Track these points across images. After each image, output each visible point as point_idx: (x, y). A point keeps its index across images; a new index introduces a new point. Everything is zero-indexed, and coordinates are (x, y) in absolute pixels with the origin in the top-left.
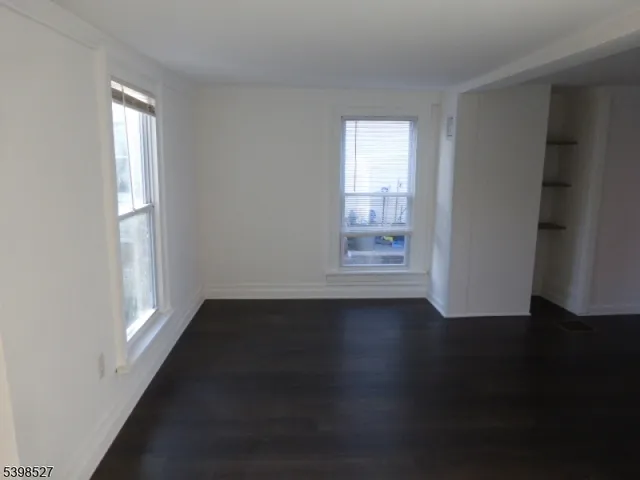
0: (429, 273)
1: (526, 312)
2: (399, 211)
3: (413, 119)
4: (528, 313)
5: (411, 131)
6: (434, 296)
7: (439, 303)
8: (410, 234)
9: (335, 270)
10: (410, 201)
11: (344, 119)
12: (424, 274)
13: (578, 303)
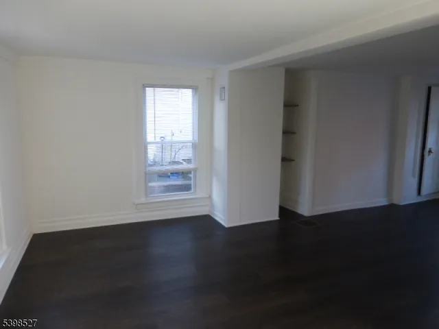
0: (210, 197)
1: (277, 218)
2: (173, 154)
3: (195, 88)
4: (278, 218)
5: (193, 96)
6: (217, 213)
7: (222, 218)
8: (195, 170)
9: (143, 200)
10: (194, 146)
11: (145, 86)
12: (207, 198)
13: (306, 208)
